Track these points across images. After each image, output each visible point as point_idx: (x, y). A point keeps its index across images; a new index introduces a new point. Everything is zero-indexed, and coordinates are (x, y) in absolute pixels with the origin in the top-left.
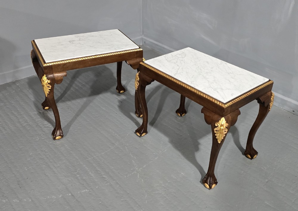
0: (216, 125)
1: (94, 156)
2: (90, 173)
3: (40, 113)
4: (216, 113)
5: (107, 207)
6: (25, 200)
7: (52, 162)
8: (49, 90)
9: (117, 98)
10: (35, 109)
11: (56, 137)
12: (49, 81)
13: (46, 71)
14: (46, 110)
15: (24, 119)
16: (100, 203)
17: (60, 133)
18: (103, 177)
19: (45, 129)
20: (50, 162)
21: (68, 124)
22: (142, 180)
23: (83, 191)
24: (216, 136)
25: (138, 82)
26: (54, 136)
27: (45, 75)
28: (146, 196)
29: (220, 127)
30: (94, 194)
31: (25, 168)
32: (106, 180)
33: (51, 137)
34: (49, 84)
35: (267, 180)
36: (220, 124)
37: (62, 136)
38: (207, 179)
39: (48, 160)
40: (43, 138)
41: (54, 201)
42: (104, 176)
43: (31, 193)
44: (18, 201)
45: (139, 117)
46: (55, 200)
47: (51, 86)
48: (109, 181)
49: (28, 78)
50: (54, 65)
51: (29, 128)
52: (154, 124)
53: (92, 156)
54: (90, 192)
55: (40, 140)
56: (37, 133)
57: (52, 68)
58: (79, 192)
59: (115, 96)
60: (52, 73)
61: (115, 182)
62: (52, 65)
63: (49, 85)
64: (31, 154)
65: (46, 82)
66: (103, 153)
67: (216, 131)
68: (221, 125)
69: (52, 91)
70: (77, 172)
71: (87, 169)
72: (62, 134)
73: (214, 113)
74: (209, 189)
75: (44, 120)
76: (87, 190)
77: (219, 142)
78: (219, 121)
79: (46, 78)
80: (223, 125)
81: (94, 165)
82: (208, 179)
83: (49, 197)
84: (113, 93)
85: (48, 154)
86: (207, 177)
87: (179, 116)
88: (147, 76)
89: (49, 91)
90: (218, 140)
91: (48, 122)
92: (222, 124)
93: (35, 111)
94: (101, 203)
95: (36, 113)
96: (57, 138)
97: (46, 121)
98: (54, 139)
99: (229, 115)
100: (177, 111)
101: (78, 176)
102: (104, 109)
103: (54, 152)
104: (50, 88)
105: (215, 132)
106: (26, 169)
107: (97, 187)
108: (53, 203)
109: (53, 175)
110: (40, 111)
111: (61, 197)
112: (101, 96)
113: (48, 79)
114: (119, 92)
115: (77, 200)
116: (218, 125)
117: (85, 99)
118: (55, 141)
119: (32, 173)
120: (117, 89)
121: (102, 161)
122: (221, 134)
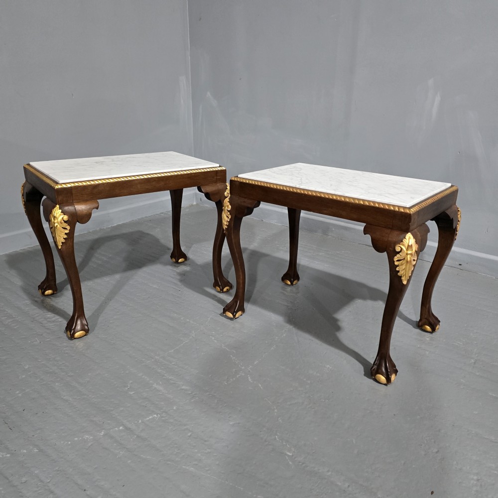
0: (398, 249)
1: (157, 357)
2: (155, 385)
3: (36, 301)
4: (392, 228)
5: (205, 441)
6: (25, 451)
7: (72, 376)
8: (66, 234)
9: (175, 270)
10: (25, 297)
11: (74, 333)
12: (66, 218)
13: (60, 198)
14: (48, 295)
15: (5, 313)
16: (189, 434)
17: (82, 325)
18: (182, 389)
19: (51, 325)
20: (69, 376)
21: (93, 314)
22: (260, 385)
23: (148, 419)
24: (398, 271)
25: (229, 213)
26: (70, 332)
27: (58, 206)
28: (276, 411)
29: (406, 251)
30: (172, 421)
31: (18, 392)
32: (190, 392)
33: (64, 336)
34: (65, 222)
35: (473, 361)
36: (406, 246)
37: (87, 331)
38: (379, 366)
39: (63, 374)
40: (48, 340)
41: (90, 444)
42: (183, 387)
43: (36, 436)
44: (8, 455)
45: (222, 291)
46: (92, 443)
47: (68, 228)
48: (195, 394)
49: (7, 255)
50: (76, 187)
51: (18, 327)
52: (251, 300)
53: (153, 358)
54: (163, 418)
55: (42, 343)
56: (35, 333)
57: (72, 194)
58: (140, 422)
59: (170, 268)
60: (72, 204)
61: (209, 395)
62: (71, 187)
63: (65, 225)
64: (26, 367)
65: (60, 219)
66: (172, 351)
67: (398, 261)
68: (408, 245)
69: (70, 235)
70: (128, 386)
71: (148, 379)
72: (86, 327)
73: (390, 230)
74: (385, 384)
75: (45, 311)
76: (155, 416)
77: (405, 282)
78: (402, 241)
79: (60, 211)
80: (412, 245)
81: (160, 371)
82: (382, 365)
83: (76, 439)
84: (166, 264)
85: (63, 364)
86: (378, 363)
87: (288, 285)
88: (245, 198)
89: (65, 236)
90: (403, 278)
91: (54, 313)
92: (410, 244)
93: (27, 300)
94: (190, 436)
95: (28, 302)
96: (77, 335)
97: (50, 313)
98: (72, 337)
99: (416, 230)
100: (284, 278)
101: (132, 393)
102: (155, 286)
103: (75, 359)
104: (67, 231)
105: (396, 263)
106: (19, 394)
107: (175, 408)
108: (87, 449)
109: (78, 398)
110: (36, 299)
111: (104, 435)
112: (145, 269)
113: (64, 212)
114: (177, 262)
115: (138, 437)
116: (402, 249)
117: (117, 276)
118: (72, 342)
119: (33, 399)
120: (172, 257)
121: (173, 363)
122: (408, 264)
